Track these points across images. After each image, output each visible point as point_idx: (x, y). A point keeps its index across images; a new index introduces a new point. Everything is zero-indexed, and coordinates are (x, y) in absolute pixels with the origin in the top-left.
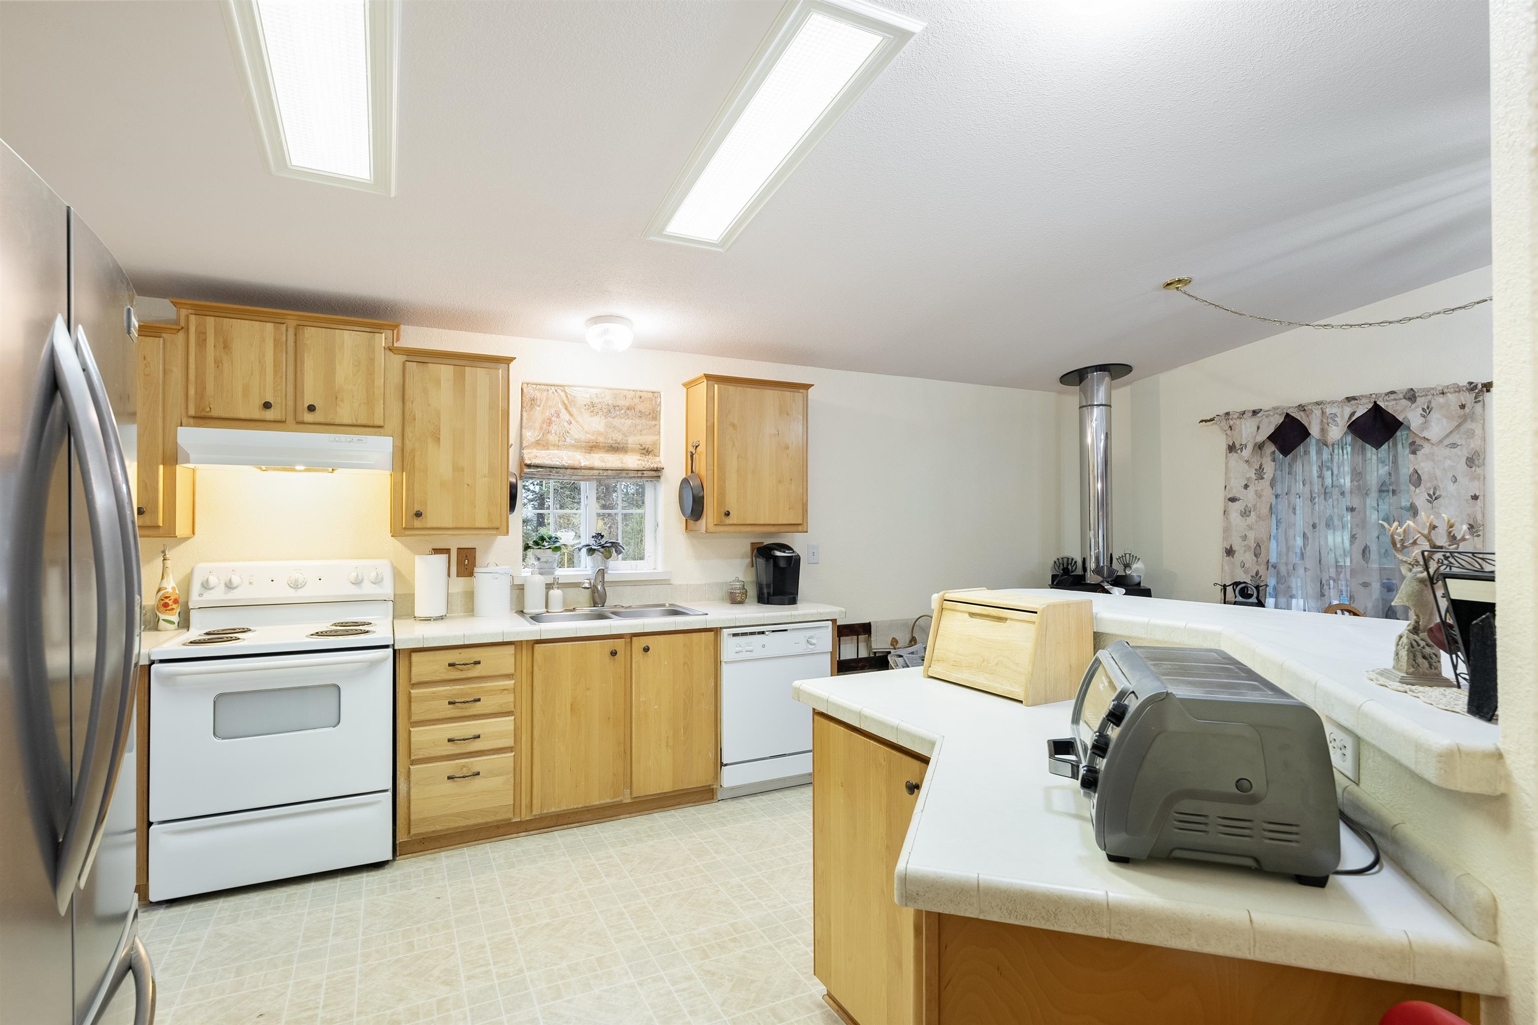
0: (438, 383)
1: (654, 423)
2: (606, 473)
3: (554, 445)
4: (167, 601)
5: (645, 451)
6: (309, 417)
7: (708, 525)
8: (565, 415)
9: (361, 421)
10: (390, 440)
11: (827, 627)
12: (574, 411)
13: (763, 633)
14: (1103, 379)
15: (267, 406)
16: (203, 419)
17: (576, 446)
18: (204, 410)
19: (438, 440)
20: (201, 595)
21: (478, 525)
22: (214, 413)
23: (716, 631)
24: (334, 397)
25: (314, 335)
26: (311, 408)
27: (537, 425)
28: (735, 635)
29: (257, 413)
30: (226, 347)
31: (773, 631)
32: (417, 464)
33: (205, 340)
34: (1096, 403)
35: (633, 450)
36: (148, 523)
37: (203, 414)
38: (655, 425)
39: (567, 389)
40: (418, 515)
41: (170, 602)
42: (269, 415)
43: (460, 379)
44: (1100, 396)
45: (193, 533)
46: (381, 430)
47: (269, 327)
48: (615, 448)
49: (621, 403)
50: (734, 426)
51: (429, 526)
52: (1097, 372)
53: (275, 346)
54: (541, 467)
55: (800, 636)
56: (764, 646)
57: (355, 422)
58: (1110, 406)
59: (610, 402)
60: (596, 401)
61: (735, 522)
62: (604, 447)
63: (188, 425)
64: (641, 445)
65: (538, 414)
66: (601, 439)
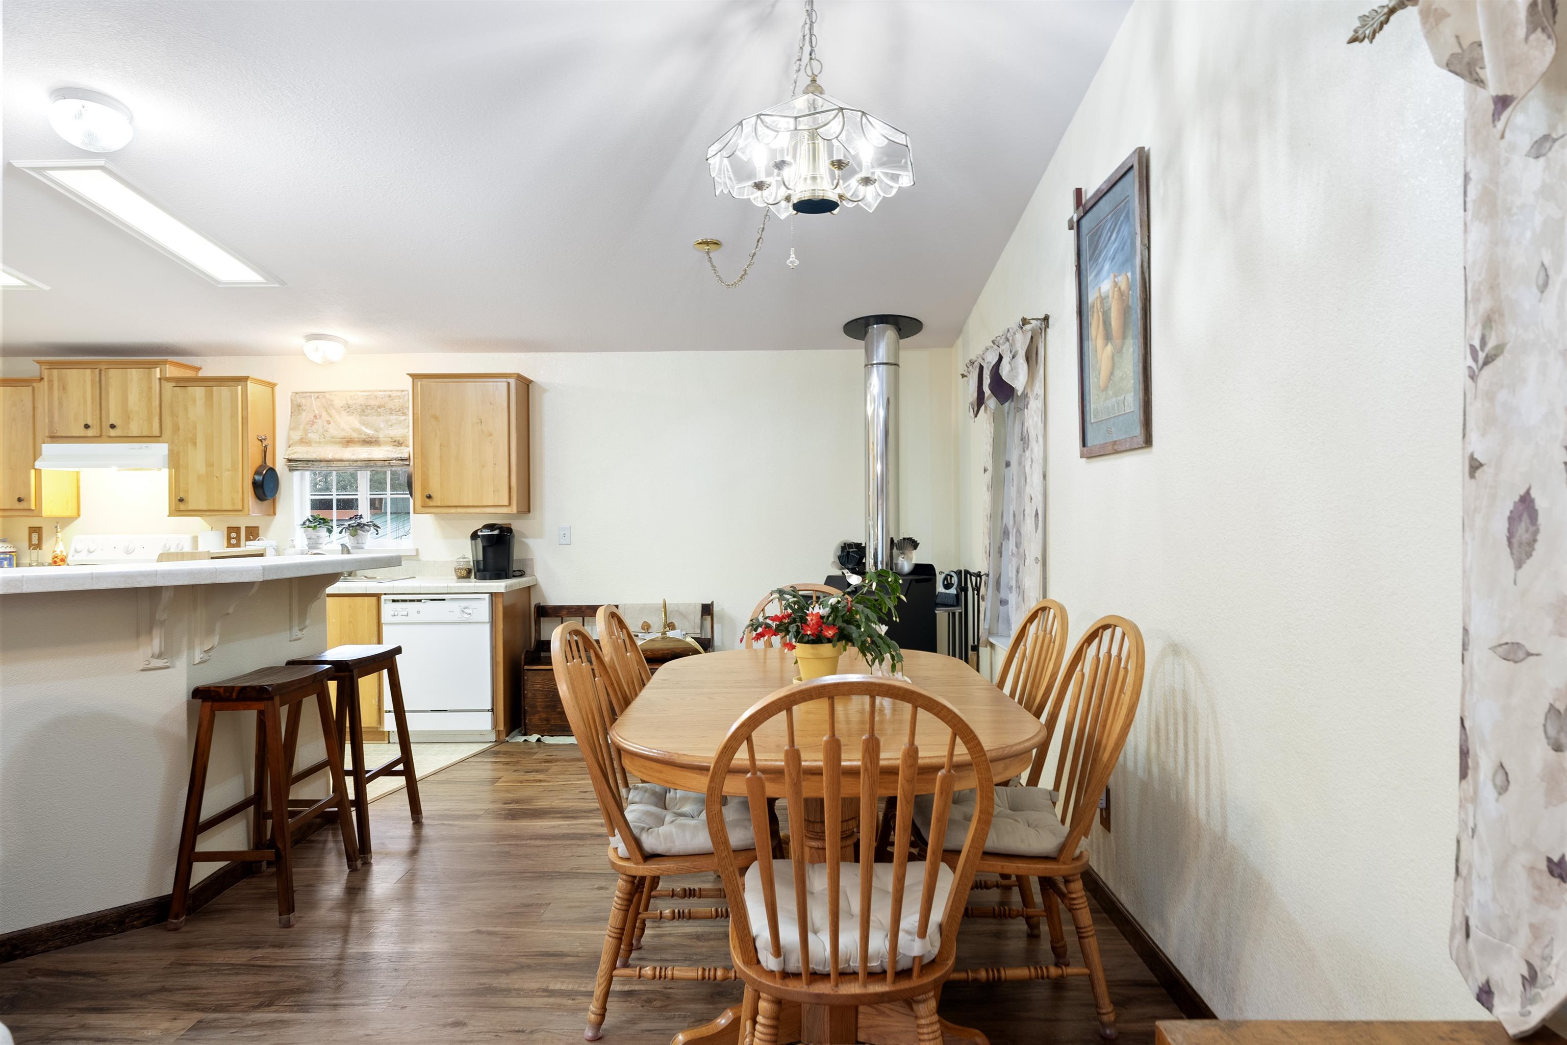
0: (194, 400)
1: (403, 418)
2: (355, 464)
3: (316, 443)
4: (56, 559)
5: (396, 443)
6: (113, 433)
7: (416, 507)
8: (325, 416)
9: (145, 434)
10: (166, 445)
11: (484, 599)
12: (333, 412)
13: (420, 601)
14: (884, 332)
15: (87, 426)
16: (54, 438)
17: (334, 441)
18: (53, 432)
19: (195, 444)
20: (73, 556)
21: (224, 508)
22: (58, 434)
23: (378, 596)
24: (127, 417)
25: (114, 376)
26: (113, 426)
27: (301, 427)
28: (394, 601)
29: (80, 431)
30: (64, 388)
31: (432, 600)
32: (181, 462)
33: (52, 385)
34: (875, 362)
35: (386, 443)
36: (26, 507)
37: (53, 435)
38: (405, 420)
39: (327, 395)
40: (181, 500)
41: (58, 561)
42: (90, 432)
43: (209, 397)
44: (882, 353)
45: (79, 515)
46: (160, 439)
47: (88, 371)
48: (369, 442)
49: (373, 402)
50: (436, 418)
51: (190, 508)
52: (877, 324)
53: (92, 385)
54: (300, 461)
55: (455, 607)
56: (418, 612)
57: (141, 435)
58: (897, 365)
59: (363, 403)
60: (351, 402)
61: (439, 504)
62: (359, 442)
63: (48, 443)
64: (392, 438)
65: (305, 417)
66: (355, 435)
